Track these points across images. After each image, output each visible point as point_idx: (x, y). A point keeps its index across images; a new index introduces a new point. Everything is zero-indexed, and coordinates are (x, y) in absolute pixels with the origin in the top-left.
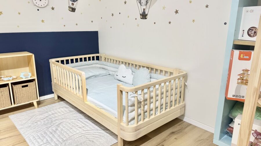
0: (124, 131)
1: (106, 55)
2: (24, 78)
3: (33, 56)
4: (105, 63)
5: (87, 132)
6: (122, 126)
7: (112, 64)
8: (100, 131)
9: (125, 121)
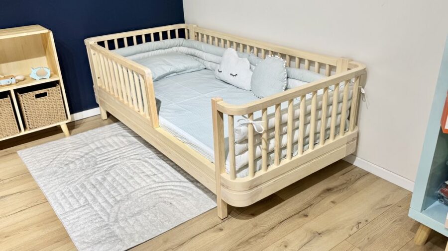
0: (227, 188)
1: (197, 26)
2: (38, 78)
3: (51, 34)
4: (196, 44)
5: (160, 184)
6: (223, 178)
7: (210, 47)
8: (185, 185)
9: (229, 170)
